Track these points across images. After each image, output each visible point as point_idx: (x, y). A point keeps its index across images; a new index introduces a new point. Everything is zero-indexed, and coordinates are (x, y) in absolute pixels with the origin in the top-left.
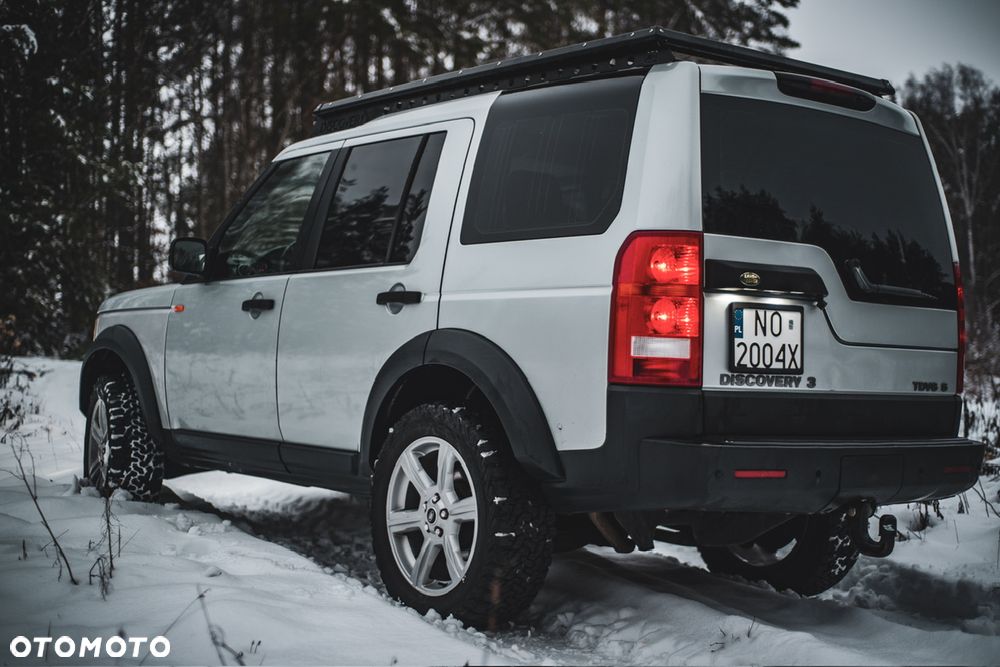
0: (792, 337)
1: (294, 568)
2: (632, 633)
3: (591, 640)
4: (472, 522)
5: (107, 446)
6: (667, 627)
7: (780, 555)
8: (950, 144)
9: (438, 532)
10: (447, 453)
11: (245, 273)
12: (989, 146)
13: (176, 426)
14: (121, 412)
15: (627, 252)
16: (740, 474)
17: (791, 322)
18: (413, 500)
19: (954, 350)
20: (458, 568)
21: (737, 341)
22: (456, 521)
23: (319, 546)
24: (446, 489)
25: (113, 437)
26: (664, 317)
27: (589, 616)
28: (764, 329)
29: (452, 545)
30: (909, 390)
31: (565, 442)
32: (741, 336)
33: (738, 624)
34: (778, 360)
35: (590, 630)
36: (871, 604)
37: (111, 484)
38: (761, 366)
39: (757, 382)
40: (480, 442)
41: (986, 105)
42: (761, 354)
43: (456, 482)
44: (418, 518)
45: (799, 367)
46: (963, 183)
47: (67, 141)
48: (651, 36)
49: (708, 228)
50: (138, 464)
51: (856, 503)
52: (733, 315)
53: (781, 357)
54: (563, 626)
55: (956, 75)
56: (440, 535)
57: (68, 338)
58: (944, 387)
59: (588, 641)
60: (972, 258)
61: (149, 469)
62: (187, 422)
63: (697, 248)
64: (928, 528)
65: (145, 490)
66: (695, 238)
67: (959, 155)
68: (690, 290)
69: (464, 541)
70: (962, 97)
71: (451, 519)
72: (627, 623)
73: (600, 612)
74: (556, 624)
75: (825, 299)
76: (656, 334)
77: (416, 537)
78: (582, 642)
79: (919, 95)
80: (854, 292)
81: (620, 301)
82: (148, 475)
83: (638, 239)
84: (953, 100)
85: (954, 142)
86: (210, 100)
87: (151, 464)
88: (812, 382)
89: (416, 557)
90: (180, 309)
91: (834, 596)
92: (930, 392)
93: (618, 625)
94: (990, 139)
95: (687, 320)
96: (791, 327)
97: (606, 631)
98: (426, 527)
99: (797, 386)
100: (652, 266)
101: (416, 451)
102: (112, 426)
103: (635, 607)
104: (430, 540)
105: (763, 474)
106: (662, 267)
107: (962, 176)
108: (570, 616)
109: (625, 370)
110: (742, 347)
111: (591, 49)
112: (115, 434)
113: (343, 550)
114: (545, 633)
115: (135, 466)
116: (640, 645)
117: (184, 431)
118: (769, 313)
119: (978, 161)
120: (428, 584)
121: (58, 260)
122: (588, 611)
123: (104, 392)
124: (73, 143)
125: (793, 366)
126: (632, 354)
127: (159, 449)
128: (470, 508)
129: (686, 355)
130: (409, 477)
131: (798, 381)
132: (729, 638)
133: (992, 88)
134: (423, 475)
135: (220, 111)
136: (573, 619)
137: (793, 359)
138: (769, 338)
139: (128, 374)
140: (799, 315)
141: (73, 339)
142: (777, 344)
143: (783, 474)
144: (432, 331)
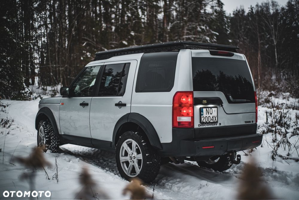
0: (215, 114)
1: (99, 172)
2: (180, 185)
3: (170, 186)
4: (141, 160)
5: (45, 139)
6: (188, 183)
7: (216, 161)
8: (269, 23)
9: (133, 162)
10: (134, 143)
11: (79, 95)
12: (281, 23)
13: (63, 133)
14: (48, 130)
15: (175, 97)
16: (203, 148)
17: (215, 110)
18: (126, 154)
19: (255, 112)
20: (138, 171)
21: (202, 116)
22: (137, 159)
23: (100, 162)
24: (134, 152)
25: (46, 136)
26: (185, 111)
27: (170, 181)
28: (208, 113)
29: (136, 165)
30: (244, 123)
31: (162, 141)
32: (203, 115)
33: (204, 182)
34: (212, 120)
35: (170, 184)
36: (238, 172)
37: (46, 149)
38: (208, 122)
39: (207, 125)
40: (142, 141)
41: (279, 11)
42: (208, 119)
43: (137, 149)
44: (128, 158)
45: (217, 121)
46: (273, 35)
47: (10, 35)
48: (179, 43)
49: (194, 90)
50: (53, 143)
51: (232, 152)
52: (201, 110)
53: (212, 119)
54: (163, 183)
55: (271, 3)
56: (133, 163)
57: (13, 93)
58: (253, 122)
59: (169, 187)
60: (276, 57)
61: (56, 144)
62: (65, 133)
63: (192, 95)
64: (253, 152)
65: (55, 149)
66: (191, 93)
67: (272, 27)
68: (191, 105)
69: (139, 164)
70: (272, 10)
71: (136, 159)
72: (178, 182)
73: (172, 180)
74: (162, 183)
75: (223, 104)
76: (183, 116)
77: (127, 163)
78: (168, 187)
79: (260, 9)
80: (230, 102)
81: (174, 108)
82: (56, 146)
83: (178, 93)
84: (270, 10)
85: (270, 23)
86: (49, 18)
87: (56, 143)
88: (220, 124)
89: (128, 168)
90: (62, 104)
91: (229, 171)
92: (249, 123)
93: (176, 183)
94: (281, 21)
95: (190, 111)
96: (215, 112)
97: (174, 184)
98: (130, 161)
100: (182, 99)
101: (127, 142)
102: (46, 134)
103: (180, 178)
104: (131, 164)
105: (209, 147)
106: (184, 99)
107: (273, 33)
108: (165, 180)
109: (177, 125)
110: (203, 118)
111: (165, 45)
112: (47, 135)
113: (106, 163)
114: (159, 185)
115: (52, 144)
116: (182, 188)
117: (64, 135)
118: (209, 109)
119: (278, 29)
120: (131, 174)
121: (9, 70)
122: (169, 179)
123: (43, 125)
124: (12, 36)
125: (215, 121)
126: (178, 121)
127: (58, 139)
128: (140, 156)
129: (190, 121)
130: (125, 148)
131: (217, 124)
132: (202, 186)
133: (281, 6)
134: (128, 148)
135: (53, 22)
136: (166, 181)
137: (215, 119)
138: (210, 115)
139: (49, 120)
140: (216, 108)
141: (14, 93)
142: (211, 116)
143: (213, 147)
144: (129, 113)
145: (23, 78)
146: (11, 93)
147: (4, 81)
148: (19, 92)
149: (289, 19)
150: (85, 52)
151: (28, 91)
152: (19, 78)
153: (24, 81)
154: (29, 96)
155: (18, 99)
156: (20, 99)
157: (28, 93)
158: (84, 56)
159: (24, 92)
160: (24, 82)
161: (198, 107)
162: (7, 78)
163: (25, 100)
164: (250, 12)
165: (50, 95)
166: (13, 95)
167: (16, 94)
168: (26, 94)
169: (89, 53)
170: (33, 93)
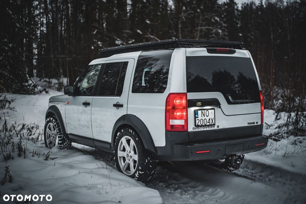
0: (211, 116)
15: (168, 99)
16: (197, 152)
17: (211, 112)
19: (260, 113)
21: (197, 119)
26: (178, 114)
28: (204, 115)
30: (247, 125)
31: (157, 144)
34: (208, 122)
38: (204, 124)
39: (203, 128)
42: (203, 122)
45: (214, 123)
47: (12, 19)
48: (174, 41)
49: (188, 92)
51: (231, 156)
52: (196, 113)
53: (209, 122)
58: (257, 123)
63: (185, 97)
66: (185, 94)
68: (184, 108)
75: (221, 106)
76: (176, 119)
77: (124, 159)
80: (229, 103)
81: (167, 110)
83: (171, 95)
88: (218, 126)
92: (253, 125)
95: (184, 114)
96: (211, 114)
98: (126, 158)
99: (214, 128)
100: (175, 101)
104: (127, 161)
105: (204, 152)
106: (177, 101)
109: (169, 128)
110: (198, 120)
118: (205, 111)
124: (14, 19)
125: (212, 124)
126: (170, 124)
129: (184, 124)
137: (212, 122)
138: (206, 117)
140: (214, 110)
141: (16, 86)
142: (208, 118)
143: (209, 151)
144: (126, 115)
145: (27, 68)
146: (13, 85)
147: (4, 71)
148: (22, 84)
149: (303, 14)
150: (96, 41)
151: (31, 84)
152: (22, 68)
153: (27, 72)
154: (32, 89)
155: (21, 92)
156: (23, 92)
157: (32, 85)
158: (95, 45)
159: (27, 84)
160: (28, 74)
161: (193, 109)
162: (8, 68)
163: (29, 94)
164: (259, 5)
165: (56, 88)
166: (15, 87)
167: (18, 87)
168: (30, 87)
169: (101, 41)
170: (37, 86)
